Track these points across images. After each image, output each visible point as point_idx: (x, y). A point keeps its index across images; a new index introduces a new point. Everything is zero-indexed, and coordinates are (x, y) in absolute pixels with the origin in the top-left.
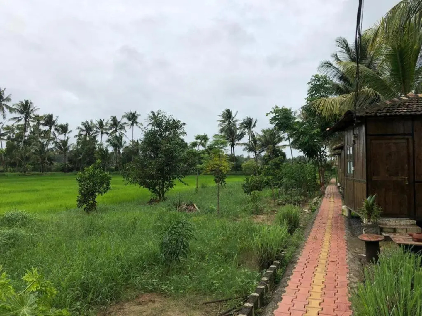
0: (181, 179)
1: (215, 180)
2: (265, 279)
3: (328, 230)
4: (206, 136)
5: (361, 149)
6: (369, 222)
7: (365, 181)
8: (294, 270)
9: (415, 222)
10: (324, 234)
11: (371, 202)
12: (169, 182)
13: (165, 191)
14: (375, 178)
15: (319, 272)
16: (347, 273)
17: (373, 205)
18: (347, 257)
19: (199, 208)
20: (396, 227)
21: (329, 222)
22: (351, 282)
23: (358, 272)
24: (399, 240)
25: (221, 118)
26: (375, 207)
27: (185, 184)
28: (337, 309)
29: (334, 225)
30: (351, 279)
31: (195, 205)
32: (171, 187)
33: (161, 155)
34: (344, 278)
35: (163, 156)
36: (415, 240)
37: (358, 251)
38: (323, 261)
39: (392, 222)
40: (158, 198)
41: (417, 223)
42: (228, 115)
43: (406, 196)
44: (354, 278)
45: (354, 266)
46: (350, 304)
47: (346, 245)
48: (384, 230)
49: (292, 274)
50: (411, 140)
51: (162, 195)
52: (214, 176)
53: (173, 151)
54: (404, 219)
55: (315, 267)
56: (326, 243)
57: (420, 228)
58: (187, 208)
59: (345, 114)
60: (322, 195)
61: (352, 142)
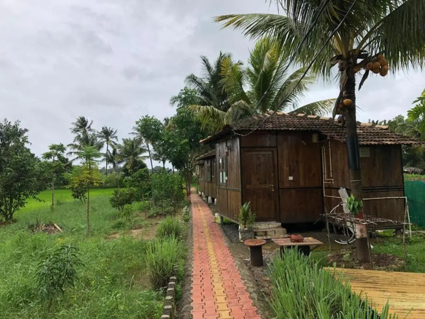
0: (34, 196)
1: (73, 195)
2: (169, 298)
3: (208, 239)
4: (62, 145)
5: (235, 160)
6: (245, 227)
7: (240, 189)
8: (192, 284)
9: (280, 224)
10: (206, 243)
11: (246, 208)
12: (19, 200)
13: (14, 212)
14: (248, 186)
15: (217, 283)
16: (241, 279)
17: (248, 211)
18: (235, 264)
19: (61, 228)
20: (267, 230)
21: (206, 230)
22: (248, 287)
23: (250, 277)
24: (281, 243)
25: (74, 127)
26: (250, 213)
27: (40, 201)
28: (247, 316)
29: (211, 233)
30: (247, 285)
31: (55, 225)
32: (21, 206)
33: (9, 169)
34: (240, 285)
35: (11, 170)
36: (293, 241)
37: (242, 256)
38: (216, 271)
39: (262, 226)
40: (4, 220)
41: (282, 224)
42: (83, 123)
43: (273, 202)
44: (249, 283)
45: (244, 271)
46: (255, 309)
47: (230, 252)
48: (258, 234)
49: (192, 288)
50: (275, 152)
51: (9, 216)
52: (72, 190)
53: (25, 164)
54: (272, 223)
55: (211, 278)
56: (211, 252)
57: (285, 229)
58: (46, 229)
59: (223, 128)
60: (189, 204)
61: (225, 154)
